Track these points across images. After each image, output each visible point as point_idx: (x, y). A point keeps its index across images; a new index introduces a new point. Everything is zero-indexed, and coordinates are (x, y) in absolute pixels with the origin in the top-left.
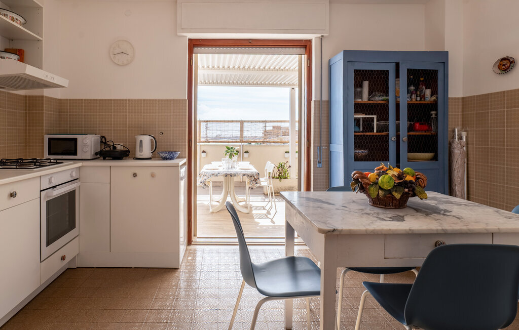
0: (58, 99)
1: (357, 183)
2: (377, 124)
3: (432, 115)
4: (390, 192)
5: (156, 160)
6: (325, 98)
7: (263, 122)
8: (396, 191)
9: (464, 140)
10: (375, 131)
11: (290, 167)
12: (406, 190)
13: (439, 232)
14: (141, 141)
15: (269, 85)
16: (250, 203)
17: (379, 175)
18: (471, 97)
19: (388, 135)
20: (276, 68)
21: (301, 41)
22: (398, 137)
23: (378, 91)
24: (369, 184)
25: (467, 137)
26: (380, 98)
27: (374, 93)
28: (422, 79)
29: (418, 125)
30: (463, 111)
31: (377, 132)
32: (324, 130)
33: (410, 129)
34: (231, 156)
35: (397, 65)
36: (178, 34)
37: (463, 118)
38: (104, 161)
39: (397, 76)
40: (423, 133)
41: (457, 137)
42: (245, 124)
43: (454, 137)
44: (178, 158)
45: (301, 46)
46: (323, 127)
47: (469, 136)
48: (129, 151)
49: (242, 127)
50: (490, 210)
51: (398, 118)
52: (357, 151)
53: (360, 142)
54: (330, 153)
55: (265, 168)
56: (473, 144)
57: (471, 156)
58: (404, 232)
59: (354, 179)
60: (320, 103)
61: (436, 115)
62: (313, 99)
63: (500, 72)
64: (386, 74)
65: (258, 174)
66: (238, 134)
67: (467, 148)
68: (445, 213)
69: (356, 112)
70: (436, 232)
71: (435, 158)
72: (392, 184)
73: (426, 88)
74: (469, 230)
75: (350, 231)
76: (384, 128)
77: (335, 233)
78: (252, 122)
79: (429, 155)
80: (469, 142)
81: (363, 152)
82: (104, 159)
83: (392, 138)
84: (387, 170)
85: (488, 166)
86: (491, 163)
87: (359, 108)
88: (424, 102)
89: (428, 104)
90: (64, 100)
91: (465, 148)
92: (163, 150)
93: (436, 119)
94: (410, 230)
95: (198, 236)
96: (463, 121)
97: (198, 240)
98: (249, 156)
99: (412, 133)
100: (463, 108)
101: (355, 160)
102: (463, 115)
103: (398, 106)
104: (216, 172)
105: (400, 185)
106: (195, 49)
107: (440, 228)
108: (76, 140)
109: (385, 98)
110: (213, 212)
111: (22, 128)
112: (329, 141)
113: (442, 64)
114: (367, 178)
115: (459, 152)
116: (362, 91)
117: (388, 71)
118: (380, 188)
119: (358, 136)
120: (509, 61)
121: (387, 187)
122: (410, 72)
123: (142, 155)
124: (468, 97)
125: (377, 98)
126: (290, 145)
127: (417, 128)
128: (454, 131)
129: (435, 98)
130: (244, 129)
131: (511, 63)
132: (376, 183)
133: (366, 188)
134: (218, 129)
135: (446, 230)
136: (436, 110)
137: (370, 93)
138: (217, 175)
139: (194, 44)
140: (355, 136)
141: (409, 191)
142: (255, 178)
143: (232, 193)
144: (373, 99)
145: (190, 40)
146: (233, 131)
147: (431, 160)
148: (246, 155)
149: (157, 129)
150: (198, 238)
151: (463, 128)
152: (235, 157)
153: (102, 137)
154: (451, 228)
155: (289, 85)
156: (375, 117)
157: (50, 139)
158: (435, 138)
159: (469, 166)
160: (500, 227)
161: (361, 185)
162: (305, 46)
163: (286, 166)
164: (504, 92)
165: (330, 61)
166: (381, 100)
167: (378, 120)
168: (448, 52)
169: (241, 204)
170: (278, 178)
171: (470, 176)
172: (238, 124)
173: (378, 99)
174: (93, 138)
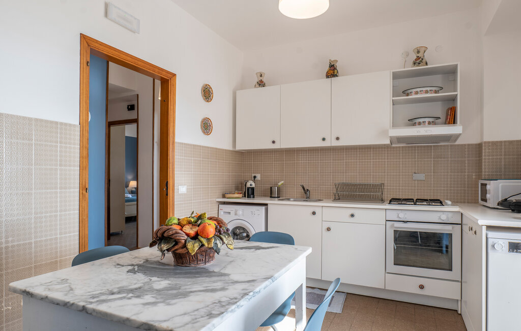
68: (133, 268)
108: (486, 185)
157: (481, 184)
174: (501, 185)
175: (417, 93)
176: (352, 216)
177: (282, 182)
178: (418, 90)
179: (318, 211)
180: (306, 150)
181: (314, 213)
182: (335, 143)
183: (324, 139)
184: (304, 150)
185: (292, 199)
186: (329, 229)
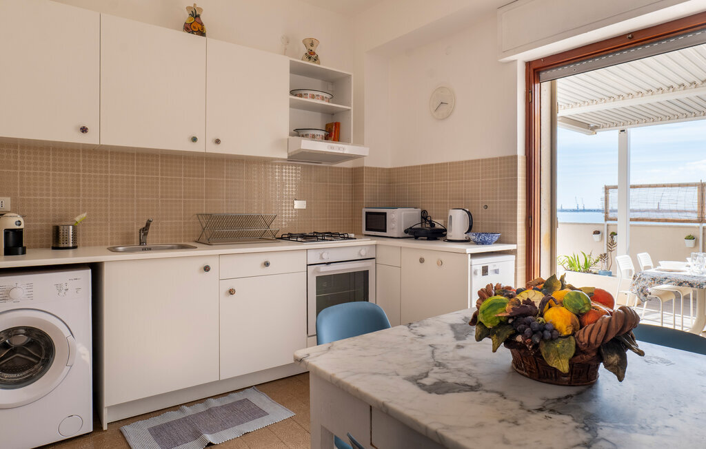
0: (387, 169)
14: (451, 217)
36: (500, 60)
38: (417, 241)
48: (445, 230)
82: (416, 238)
90: (394, 169)
108: (385, 214)
111: (348, 201)
123: (451, 236)
139: (535, 71)
145: (529, 64)
149: (480, 201)
153: (424, 212)
157: (367, 213)
174: (403, 213)
175: (313, 97)
176: (267, 264)
177: (84, 215)
178: (315, 93)
179: (212, 263)
180: (133, 154)
181: (207, 269)
182: (213, 149)
183: (194, 139)
184: (128, 154)
185: (121, 249)
186: (231, 292)
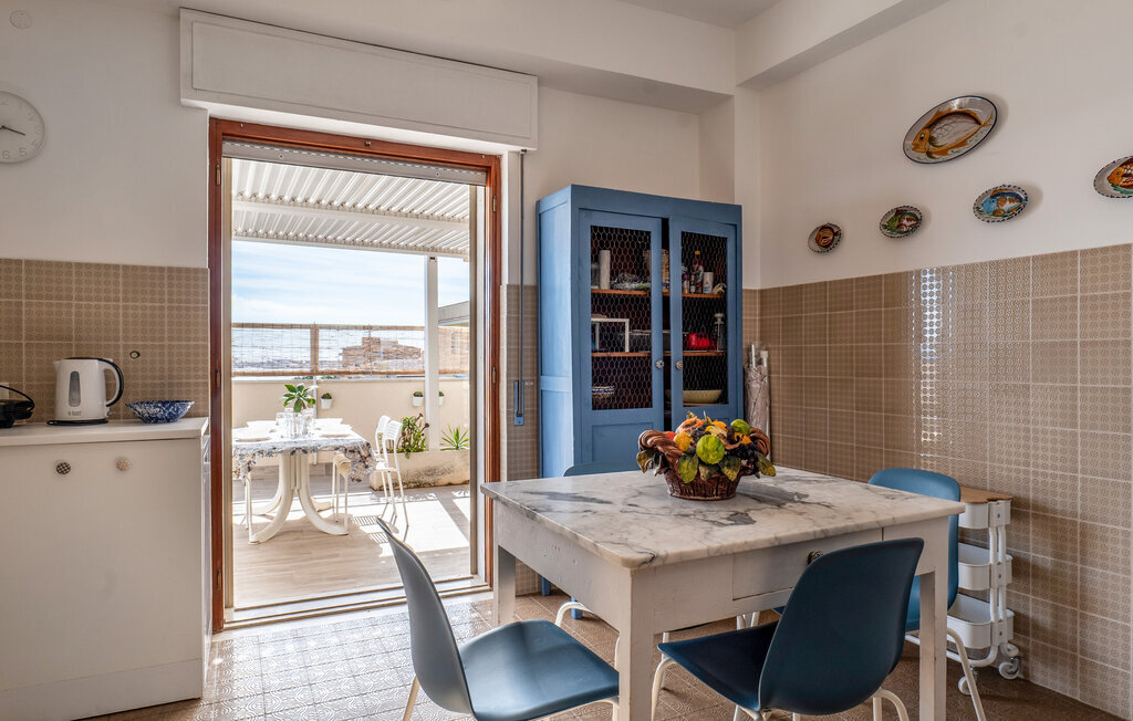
1: (649, 456)
2: (631, 337)
3: (716, 319)
4: (718, 468)
5: (119, 424)
6: (529, 280)
7: (364, 328)
8: (729, 466)
9: (765, 365)
10: (627, 350)
11: (427, 425)
12: (744, 462)
13: (818, 536)
14: (75, 377)
15: (381, 247)
16: (350, 511)
17: (696, 437)
18: (774, 289)
19: (650, 357)
20: (404, 210)
21: (479, 155)
22: (667, 360)
23: (628, 271)
24: (679, 456)
25: (769, 360)
26: (634, 285)
27: (620, 275)
28: (697, 253)
29: (694, 338)
30: (761, 315)
31: (631, 351)
32: (528, 347)
33: (686, 345)
34: (299, 407)
35: (665, 223)
36: (182, 100)
37: (762, 326)
39: (665, 245)
40: (705, 353)
41: (754, 359)
42: (323, 333)
43: (749, 361)
44: (188, 416)
45: (476, 167)
46: (524, 341)
47: (772, 358)
48: (31, 404)
49: (315, 339)
50: (855, 486)
51: (666, 325)
52: (597, 389)
53: (601, 371)
54: (539, 395)
55: (378, 431)
56: (778, 373)
57: (774, 393)
58: (767, 545)
59: (645, 447)
60: (517, 290)
61: (725, 319)
62: (505, 281)
63: (818, 248)
64: (645, 238)
65: (368, 444)
66: (306, 356)
67: (769, 378)
68: (799, 499)
69: (596, 310)
70: (812, 538)
71: (723, 399)
72: (722, 453)
73: (705, 271)
74: (857, 526)
75: (681, 555)
76: (642, 344)
77: (655, 563)
78: (338, 328)
79: (714, 394)
80: (773, 369)
81: (606, 391)
83: (657, 363)
84: (705, 426)
85: (802, 409)
86: (806, 405)
87: (601, 303)
88: (702, 296)
89: (709, 299)
91: (766, 379)
92: (140, 398)
93: (725, 327)
94: (776, 538)
95: (236, 606)
96: (761, 332)
97: (238, 616)
98: (332, 406)
99: (690, 353)
100: (762, 309)
101: (594, 408)
102: (761, 321)
103: (666, 300)
104: (265, 446)
105: (732, 453)
106: (227, 146)
107: (817, 529)
109: (642, 285)
110: (258, 543)
112: (539, 369)
113: (732, 229)
114: (674, 444)
115: (758, 386)
116: (599, 270)
117: (648, 233)
118: (701, 462)
119: (598, 358)
120: (833, 231)
121: (713, 459)
122: (687, 238)
123: (78, 413)
124: (770, 290)
125: (627, 285)
126: (427, 379)
127: (693, 343)
128: (749, 350)
129: (721, 289)
130: (321, 344)
131: (835, 234)
132: (691, 454)
133: (673, 465)
134: (256, 343)
135: (827, 530)
136: (724, 310)
137: (613, 274)
138: (270, 454)
139: (224, 134)
140: (593, 358)
141: (748, 463)
142: (361, 456)
143: (303, 492)
144: (619, 286)
145: (215, 122)
146: (295, 349)
147: (715, 402)
148: (325, 404)
149: (121, 343)
150: (237, 610)
151: (762, 345)
152: (309, 411)
154: (832, 526)
155: (424, 249)
156: (627, 321)
158: (721, 362)
159: (773, 410)
160: (896, 516)
161: (664, 458)
162: (487, 168)
163: (419, 424)
164: (825, 283)
165: (538, 203)
166: (637, 289)
167: (632, 328)
168: (740, 207)
169: (325, 515)
170: (402, 451)
171: (773, 428)
172: (307, 334)
173: (630, 287)
